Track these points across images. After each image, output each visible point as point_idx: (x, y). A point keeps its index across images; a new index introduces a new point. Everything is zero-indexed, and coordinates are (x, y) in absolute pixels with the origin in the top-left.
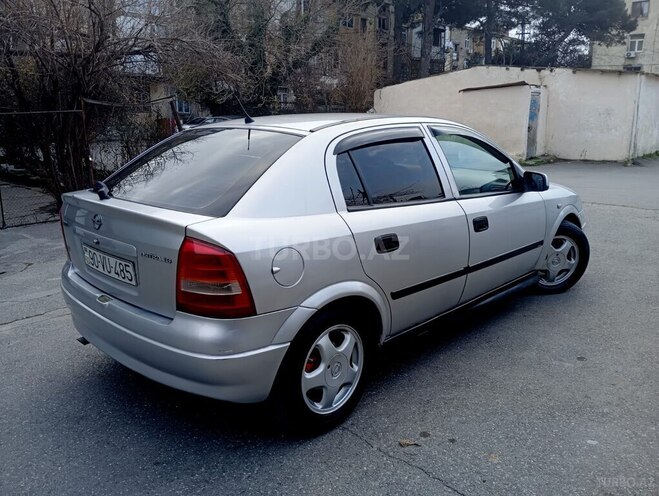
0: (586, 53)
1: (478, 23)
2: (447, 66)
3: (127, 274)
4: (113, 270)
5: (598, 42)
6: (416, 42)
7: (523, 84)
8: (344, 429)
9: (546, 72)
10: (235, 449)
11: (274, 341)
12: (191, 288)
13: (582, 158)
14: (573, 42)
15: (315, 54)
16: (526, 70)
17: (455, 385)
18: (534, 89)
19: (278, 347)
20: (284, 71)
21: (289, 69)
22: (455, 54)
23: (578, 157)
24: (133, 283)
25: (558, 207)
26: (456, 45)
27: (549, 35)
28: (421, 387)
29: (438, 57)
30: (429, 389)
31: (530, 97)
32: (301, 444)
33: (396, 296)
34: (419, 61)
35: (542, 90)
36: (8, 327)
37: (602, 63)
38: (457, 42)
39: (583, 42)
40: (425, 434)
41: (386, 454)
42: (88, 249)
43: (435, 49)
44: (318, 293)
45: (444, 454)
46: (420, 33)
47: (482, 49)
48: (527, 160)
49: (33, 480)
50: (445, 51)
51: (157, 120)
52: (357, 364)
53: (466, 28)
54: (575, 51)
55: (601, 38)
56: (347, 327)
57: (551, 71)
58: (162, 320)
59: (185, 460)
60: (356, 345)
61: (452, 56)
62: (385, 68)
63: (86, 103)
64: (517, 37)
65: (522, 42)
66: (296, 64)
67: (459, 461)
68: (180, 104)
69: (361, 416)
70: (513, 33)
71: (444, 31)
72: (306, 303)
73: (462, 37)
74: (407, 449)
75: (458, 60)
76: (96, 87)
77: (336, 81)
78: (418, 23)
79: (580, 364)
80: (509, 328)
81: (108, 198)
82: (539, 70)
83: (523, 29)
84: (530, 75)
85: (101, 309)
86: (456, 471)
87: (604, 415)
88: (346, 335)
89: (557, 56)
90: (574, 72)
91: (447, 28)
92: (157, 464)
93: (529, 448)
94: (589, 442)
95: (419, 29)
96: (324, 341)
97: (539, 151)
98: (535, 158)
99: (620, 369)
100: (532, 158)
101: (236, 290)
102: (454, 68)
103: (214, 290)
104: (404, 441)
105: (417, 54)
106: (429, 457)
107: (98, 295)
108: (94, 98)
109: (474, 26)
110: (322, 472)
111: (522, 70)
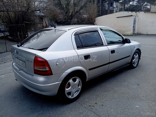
0: (149, 8)
1: (122, 1)
2: (115, 12)
3: (24, 65)
4: (21, 64)
5: (152, 5)
6: (107, 6)
7: (132, 16)
8: (77, 102)
9: (138, 13)
10: (50, 106)
11: (58, 81)
12: (37, 68)
13: (147, 34)
14: (146, 5)
15: (81, 9)
16: (133, 12)
17: (105, 91)
18: (134, 17)
19: (59, 83)
20: (74, 14)
21: (75, 13)
22: (117, 9)
23: (145, 33)
24: (25, 67)
25: (134, 47)
26: (117, 6)
27: (140, 3)
28: (97, 91)
29: (112, 9)
30: (99, 92)
31: (134, 19)
32: (66, 105)
33: (90, 70)
34: (107, 10)
35: (137, 17)
36: (4, 75)
37: (153, 10)
38: (117, 5)
39: (148, 5)
40: (96, 103)
41: (86, 108)
42: (16, 58)
43: (111, 7)
44: (69, 69)
45: (100, 108)
46: (107, 4)
47: (123, 7)
48: (133, 34)
49: (3, 112)
50: (114, 8)
51: (42, 26)
52: (80, 86)
53: (119, 2)
54: (146, 7)
55: (153, 4)
56: (77, 77)
57: (139, 12)
58: (31, 76)
59: (38, 108)
60: (80, 81)
61: (116, 9)
62: (99, 12)
63: (25, 23)
64: (132, 4)
65: (133, 5)
66: (77, 12)
67: (103, 110)
68: (50, 22)
69: (81, 99)
70: (131, 3)
71: (114, 3)
72: (65, 72)
73: (118, 4)
74: (91, 107)
75: (117, 10)
76: (28, 19)
77: (87, 16)
78: (107, 1)
79: (138, 86)
80: (121, 77)
81: (19, 47)
82: (136, 12)
83: (133, 2)
84: (134, 13)
85: (19, 73)
86: (102, 113)
87: (142, 99)
88: (77, 79)
89: (142, 9)
90: (145, 13)
91: (114, 2)
92: (31, 109)
93: (121, 108)
94: (137, 106)
95: (108, 2)
96: (71, 81)
97: (136, 32)
98: (135, 34)
99: (148, 88)
100: (134, 34)
101: (47, 69)
102: (116, 12)
103: (42, 69)
104: (90, 105)
105: (107, 9)
106: (96, 109)
107: (18, 69)
108: (27, 22)
109: (121, 2)
110: (69, 112)
111: (132, 12)
